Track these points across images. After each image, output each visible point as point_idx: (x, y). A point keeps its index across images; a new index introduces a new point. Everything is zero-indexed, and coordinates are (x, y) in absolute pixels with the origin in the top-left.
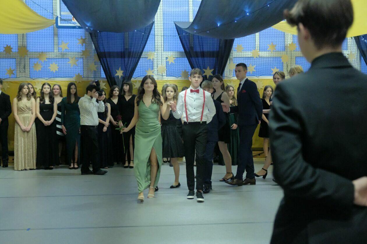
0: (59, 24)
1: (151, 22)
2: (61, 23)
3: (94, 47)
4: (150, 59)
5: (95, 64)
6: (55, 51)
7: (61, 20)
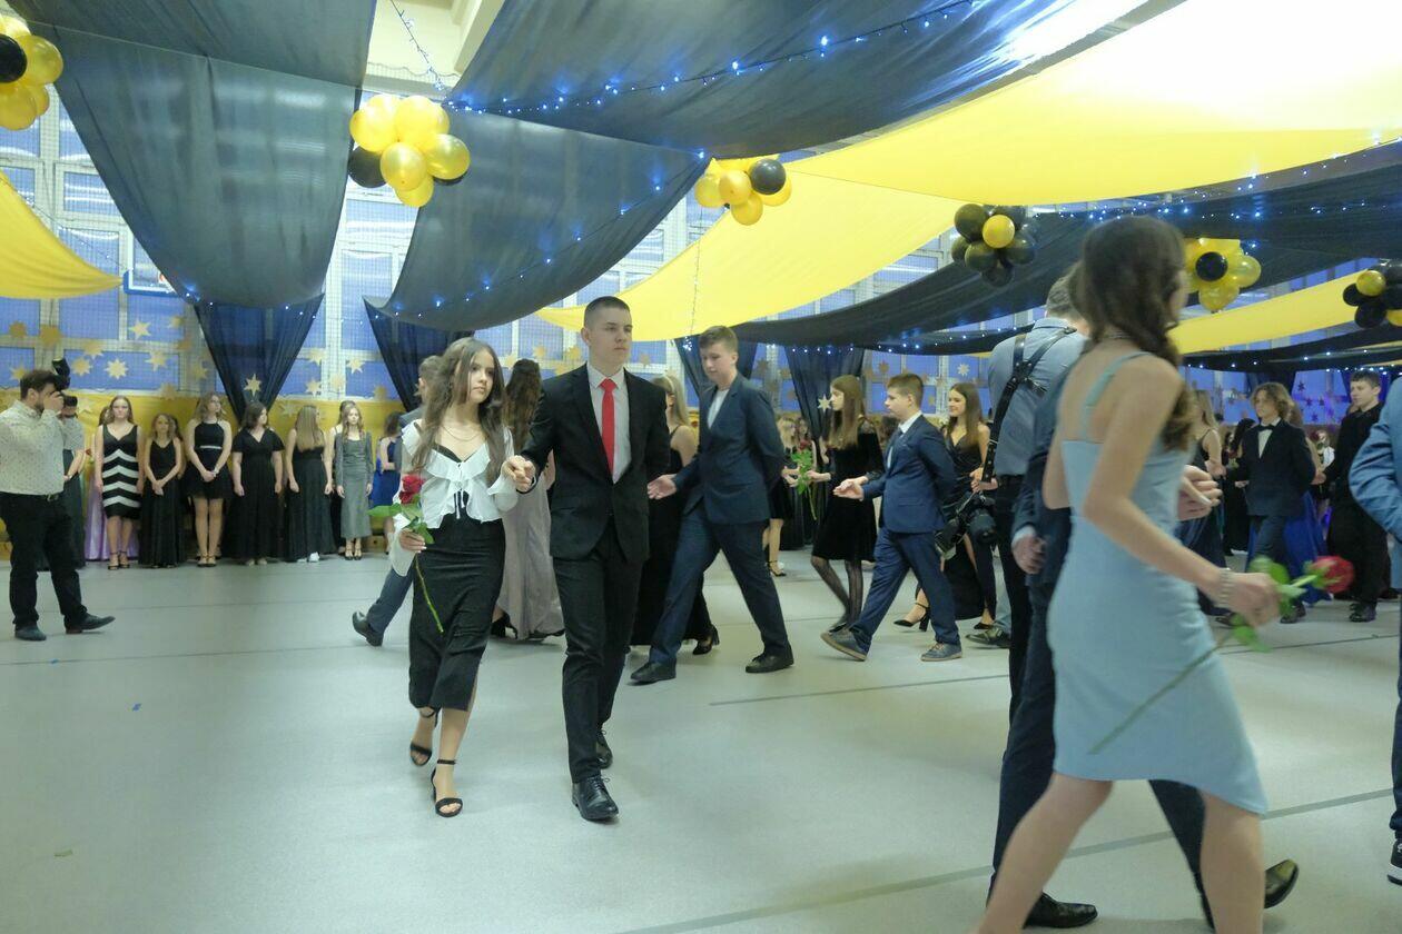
0: (131, 287)
1: (318, 294)
2: (135, 284)
3: (202, 333)
4: (314, 363)
5: (204, 367)
6: (121, 337)
7: (135, 279)
